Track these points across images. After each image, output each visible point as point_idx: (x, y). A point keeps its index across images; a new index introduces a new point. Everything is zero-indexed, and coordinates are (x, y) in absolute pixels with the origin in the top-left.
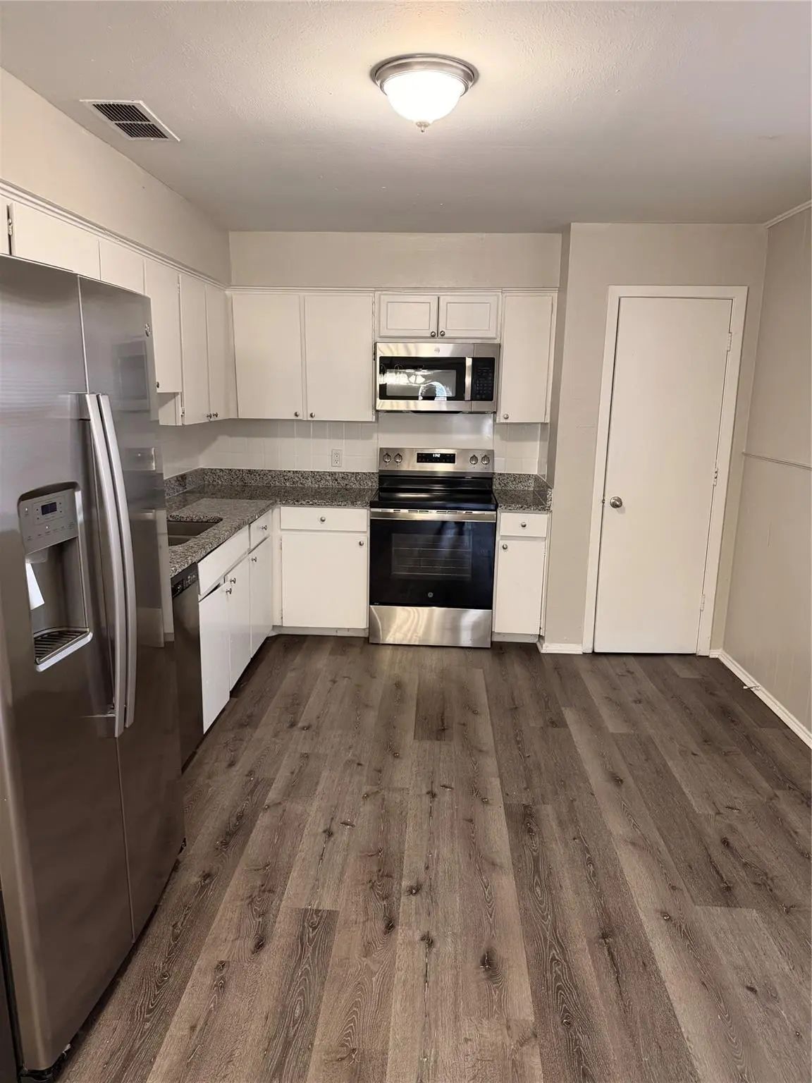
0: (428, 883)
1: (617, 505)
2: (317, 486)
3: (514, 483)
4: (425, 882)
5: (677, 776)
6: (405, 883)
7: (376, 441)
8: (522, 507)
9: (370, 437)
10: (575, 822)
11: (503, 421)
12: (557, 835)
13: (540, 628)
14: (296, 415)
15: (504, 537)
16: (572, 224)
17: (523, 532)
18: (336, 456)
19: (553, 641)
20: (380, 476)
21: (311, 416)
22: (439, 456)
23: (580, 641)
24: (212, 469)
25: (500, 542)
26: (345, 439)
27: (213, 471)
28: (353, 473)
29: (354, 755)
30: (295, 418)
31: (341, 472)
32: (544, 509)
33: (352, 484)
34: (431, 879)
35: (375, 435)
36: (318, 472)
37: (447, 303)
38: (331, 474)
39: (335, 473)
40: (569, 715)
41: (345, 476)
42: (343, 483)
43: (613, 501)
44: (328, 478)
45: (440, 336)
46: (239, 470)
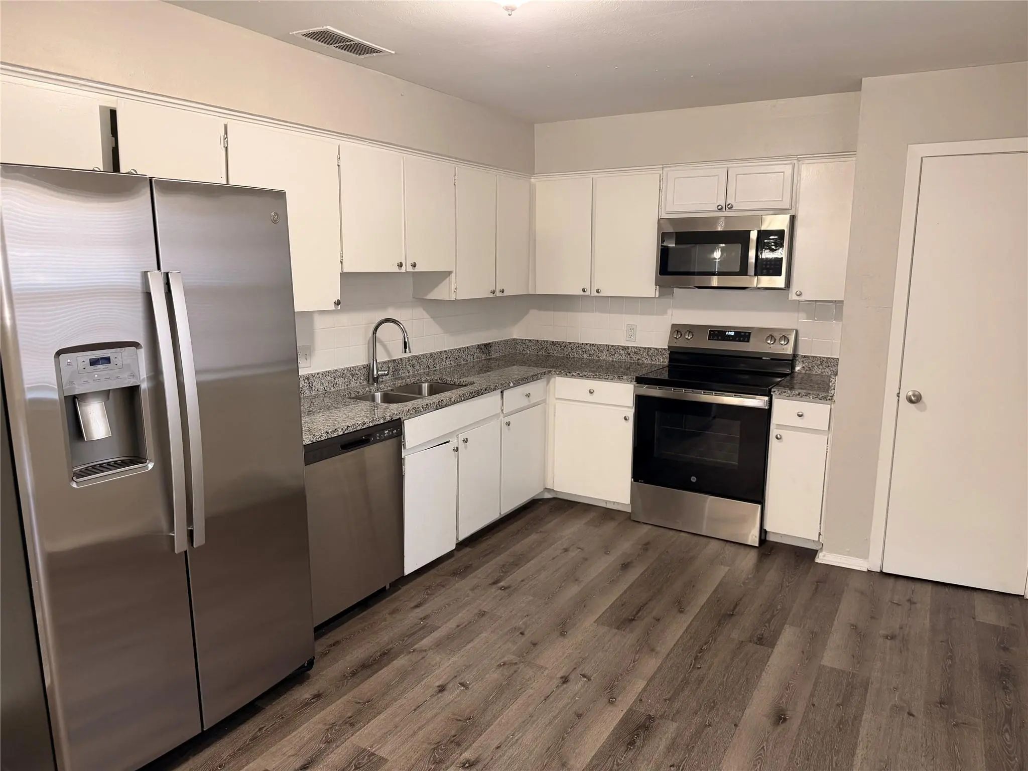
0: (485, 763)
1: (915, 399)
2: (611, 359)
3: (821, 367)
4: (484, 760)
5: (863, 732)
6: (467, 755)
7: (670, 317)
8: (799, 394)
9: (664, 313)
10: (689, 749)
11: (795, 297)
12: (656, 756)
13: (820, 534)
14: (584, 290)
15: (779, 426)
16: (863, 79)
17: (799, 422)
18: (631, 329)
19: (831, 551)
20: (671, 354)
21: (598, 292)
22: (732, 333)
23: (865, 556)
24: (523, 340)
25: (774, 431)
26: (640, 314)
27: (523, 342)
28: (645, 348)
29: (525, 623)
30: (582, 293)
31: (634, 347)
32: (825, 398)
33: (644, 359)
34: (492, 759)
35: (669, 312)
36: (613, 346)
37: (737, 175)
38: (625, 348)
39: (628, 347)
40: (788, 636)
41: (638, 350)
42: (635, 357)
43: (910, 393)
44: (622, 352)
45: (727, 209)
46: (544, 341)
